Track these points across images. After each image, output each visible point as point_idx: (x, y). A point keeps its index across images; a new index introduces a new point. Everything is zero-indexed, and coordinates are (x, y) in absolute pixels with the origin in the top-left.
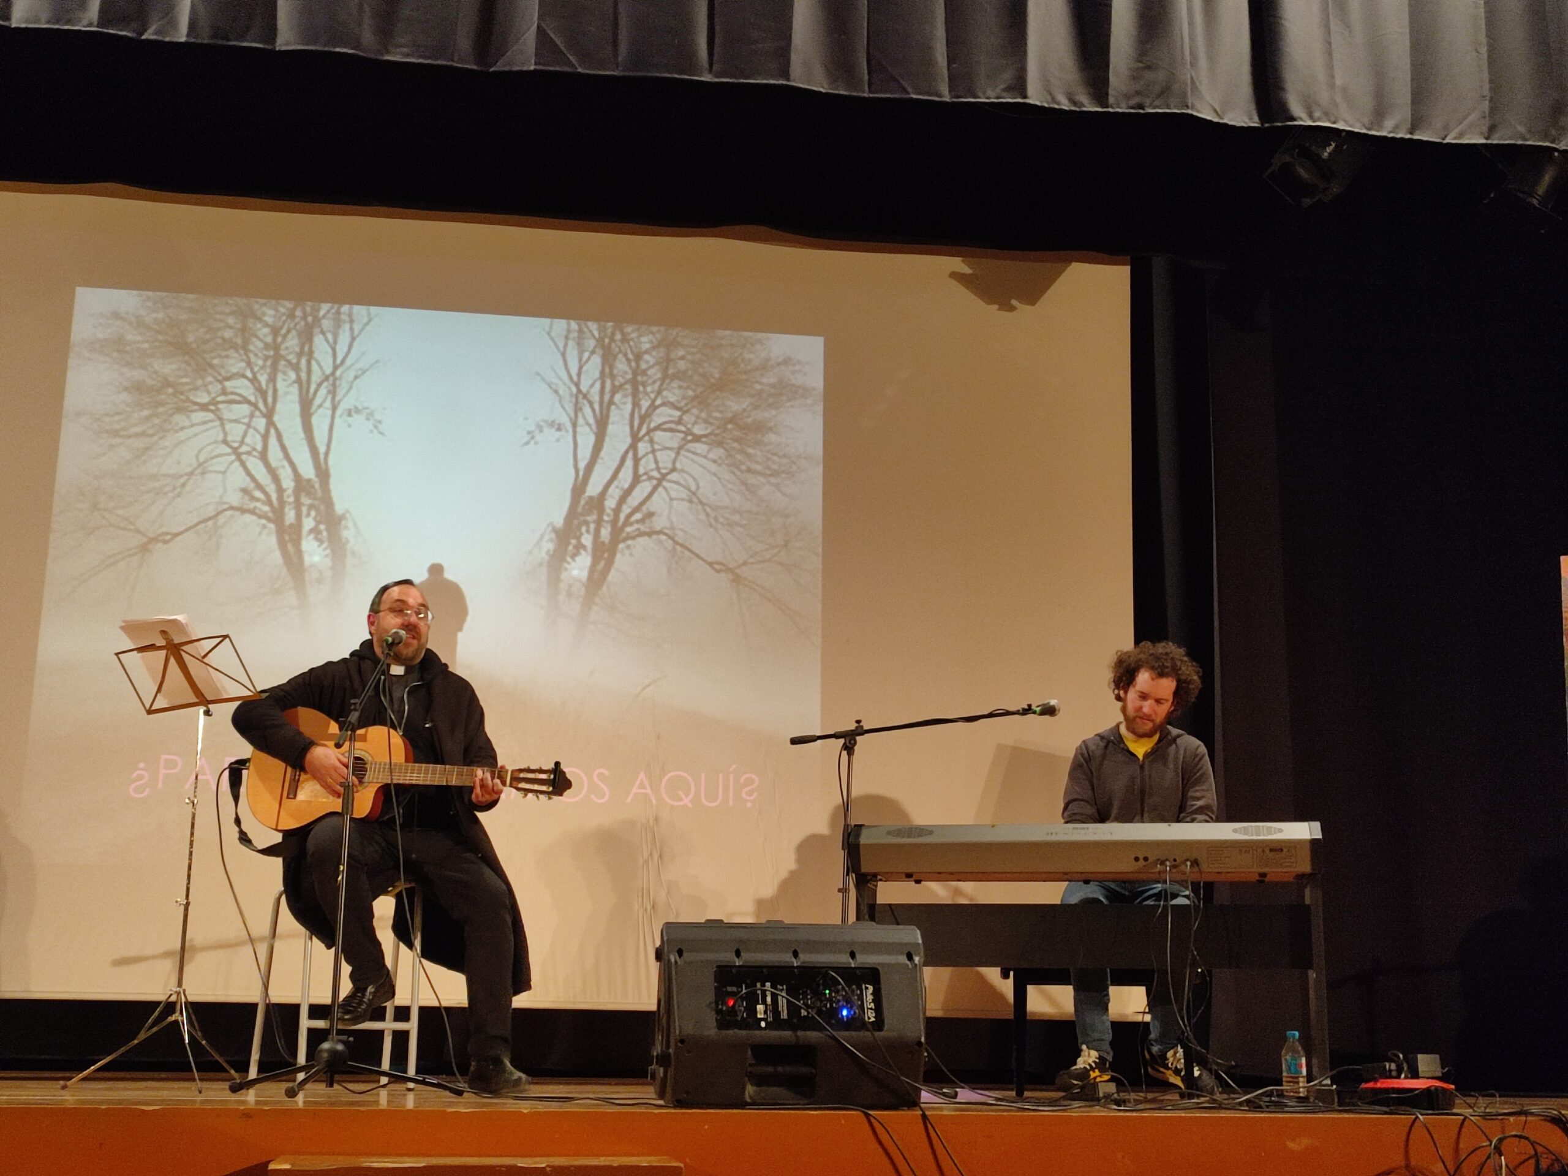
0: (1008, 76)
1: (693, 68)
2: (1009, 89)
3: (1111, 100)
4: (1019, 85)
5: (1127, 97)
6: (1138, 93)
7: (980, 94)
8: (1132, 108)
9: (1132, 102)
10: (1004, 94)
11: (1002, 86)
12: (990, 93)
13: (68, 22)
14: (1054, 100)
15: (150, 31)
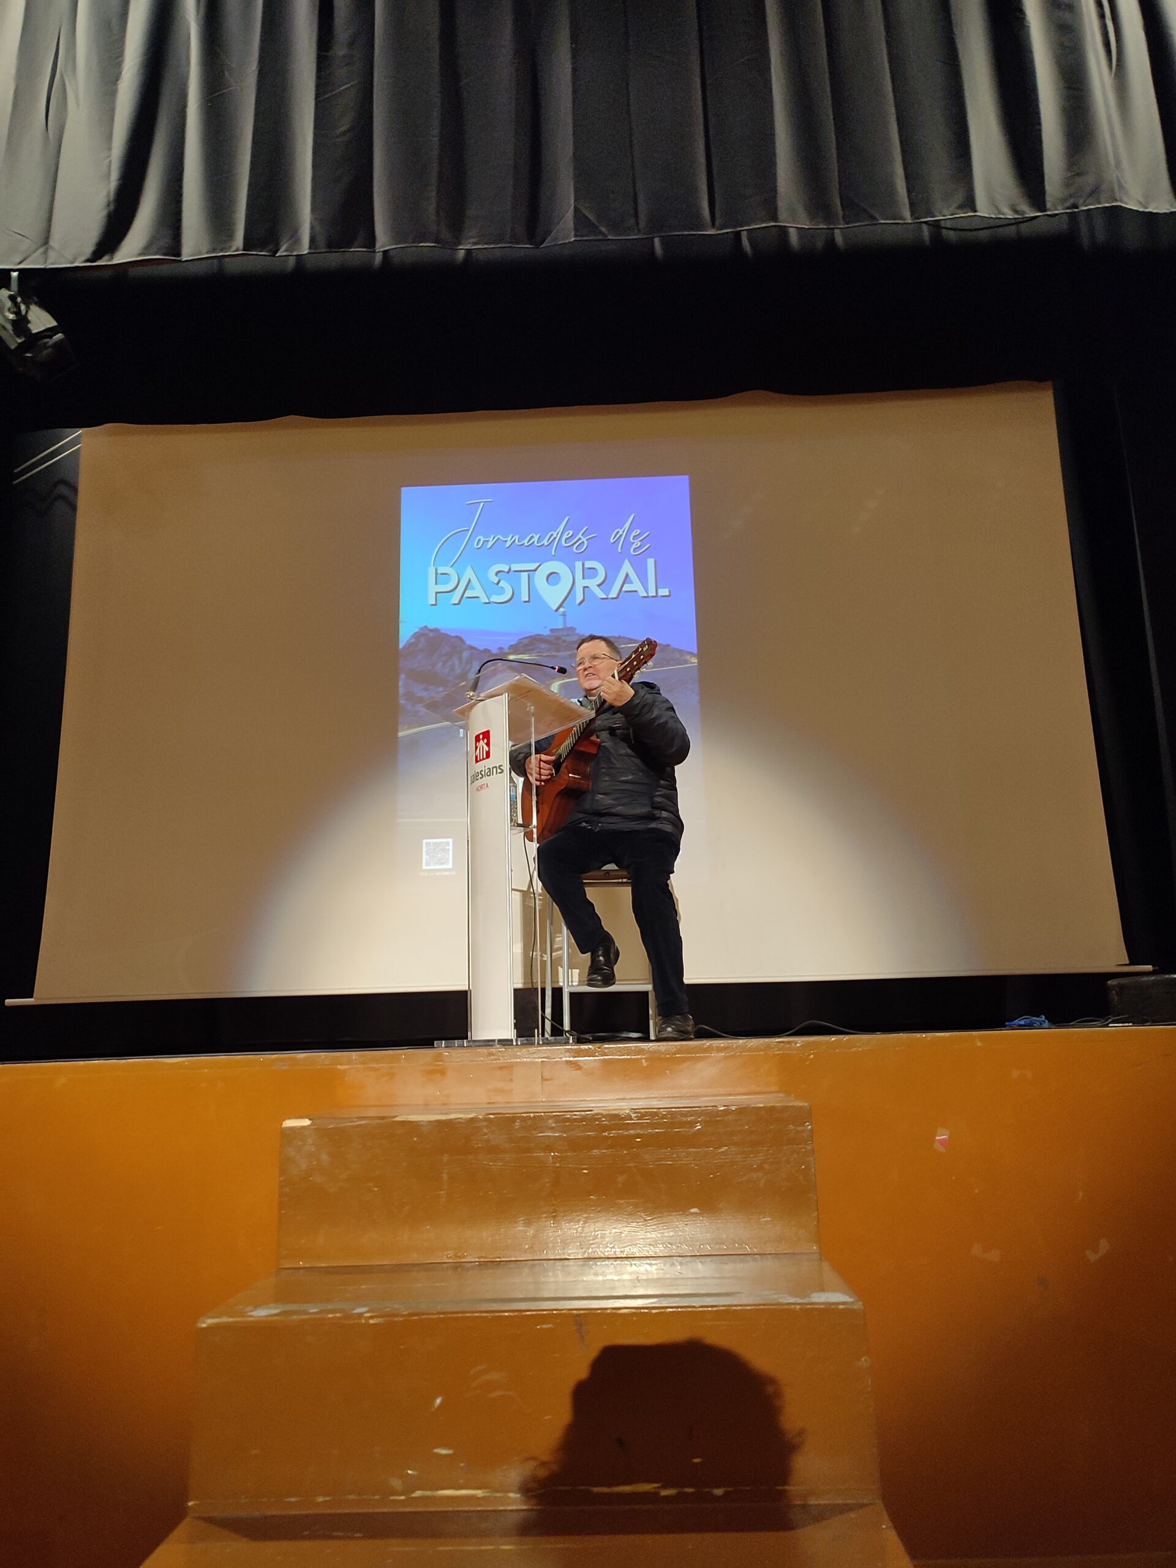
0: (959, 197)
1: (700, 226)
2: (961, 207)
3: (1049, 205)
4: (970, 203)
5: (1063, 200)
6: (1071, 196)
7: (937, 214)
8: (1068, 208)
9: (1068, 204)
10: (959, 211)
11: (955, 205)
12: (945, 212)
13: (222, 250)
14: (1000, 212)
15: (284, 248)
